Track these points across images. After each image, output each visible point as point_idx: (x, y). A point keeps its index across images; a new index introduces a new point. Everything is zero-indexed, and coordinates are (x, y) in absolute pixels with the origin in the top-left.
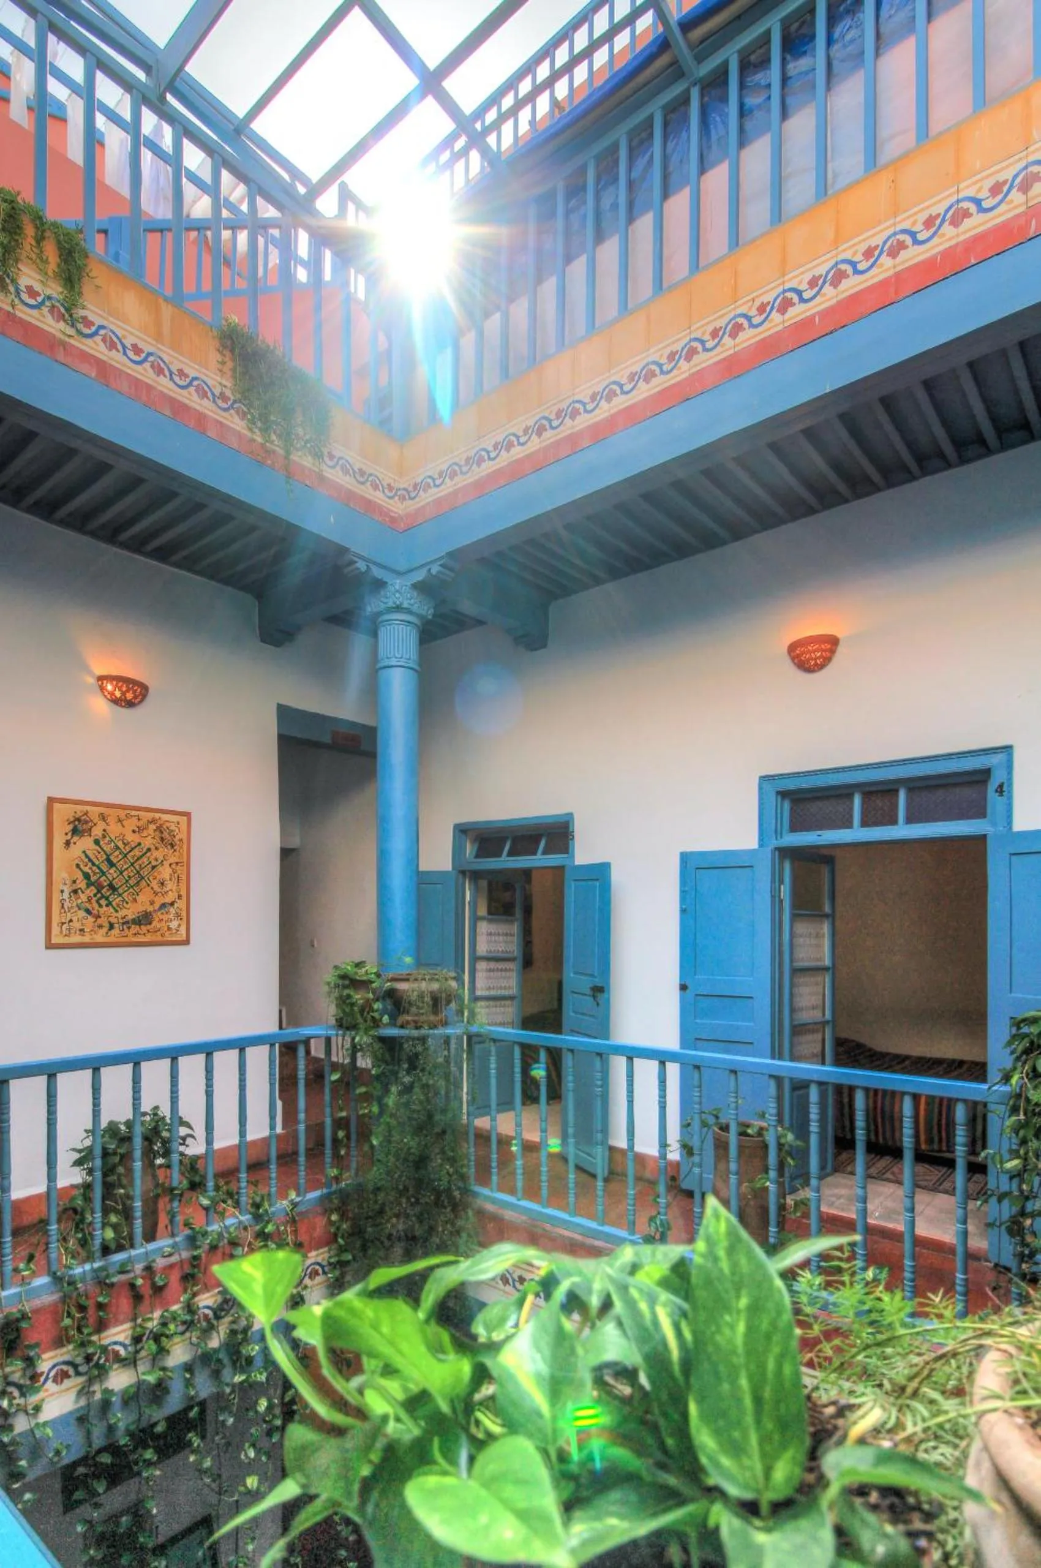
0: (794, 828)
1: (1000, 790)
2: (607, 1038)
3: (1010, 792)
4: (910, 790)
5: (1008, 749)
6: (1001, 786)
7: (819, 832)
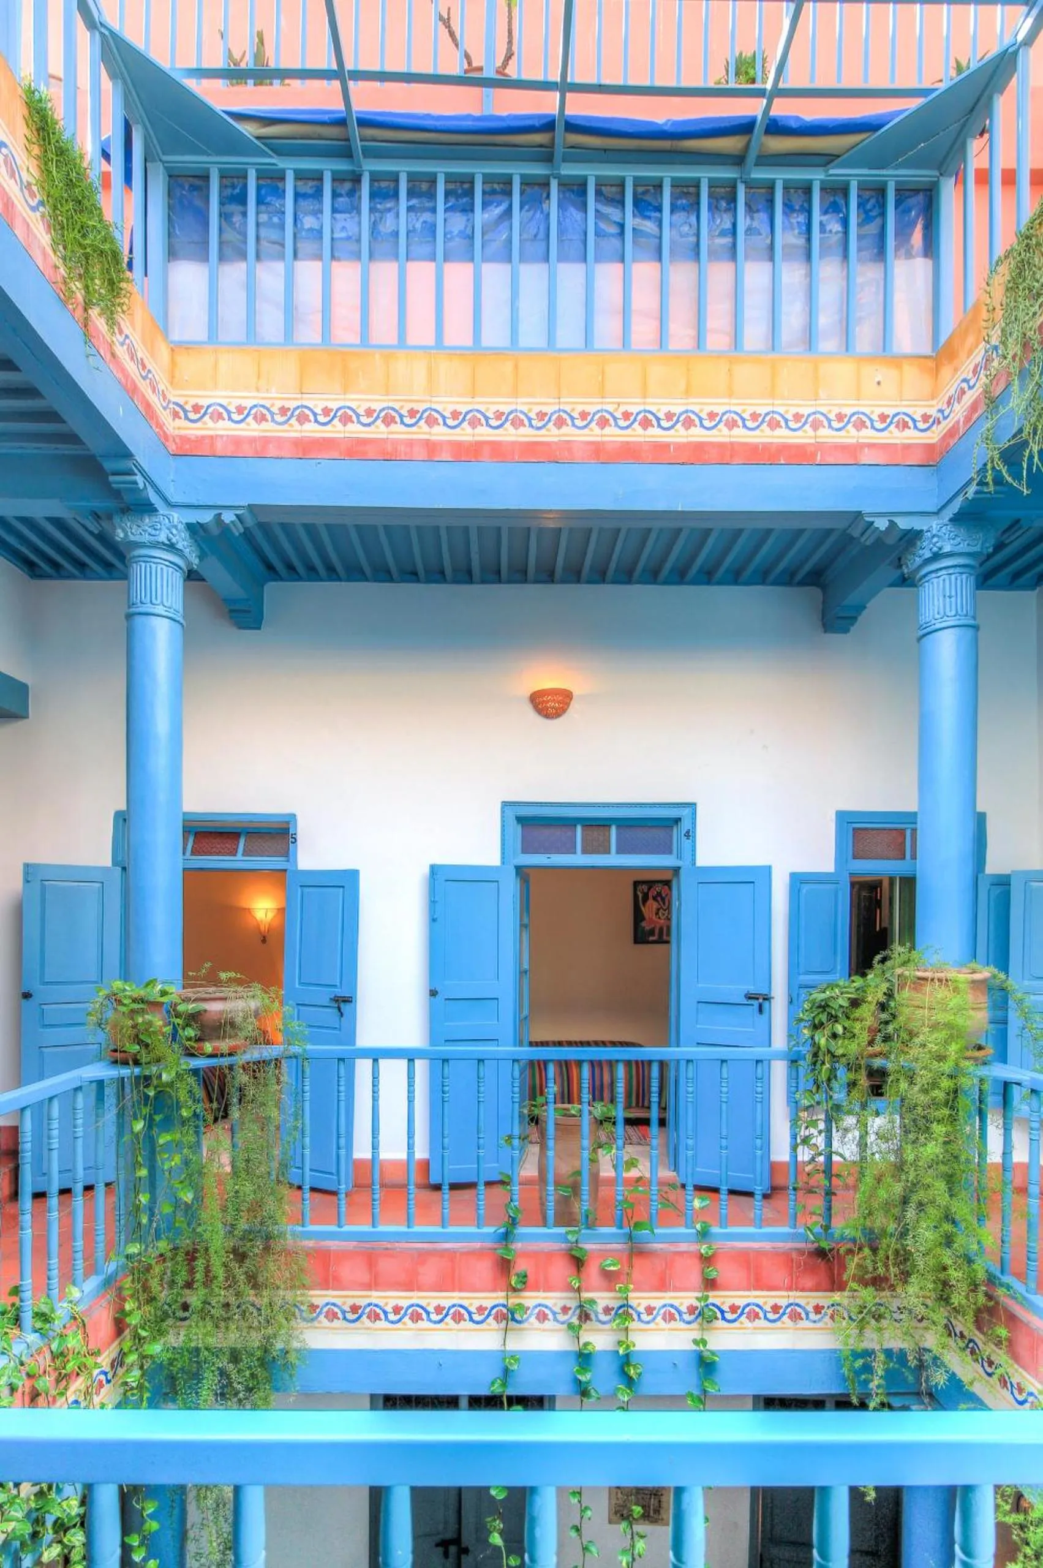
0: (525, 850)
1: (687, 835)
2: (354, 1044)
3: (695, 837)
4: (618, 827)
5: (693, 806)
6: (688, 832)
7: (549, 856)
